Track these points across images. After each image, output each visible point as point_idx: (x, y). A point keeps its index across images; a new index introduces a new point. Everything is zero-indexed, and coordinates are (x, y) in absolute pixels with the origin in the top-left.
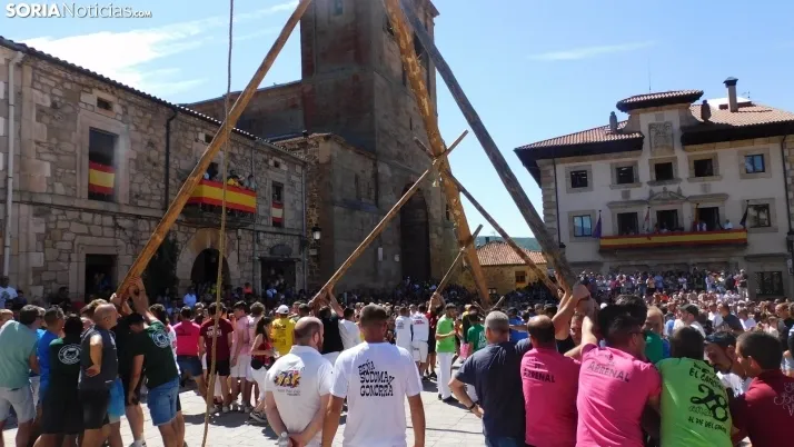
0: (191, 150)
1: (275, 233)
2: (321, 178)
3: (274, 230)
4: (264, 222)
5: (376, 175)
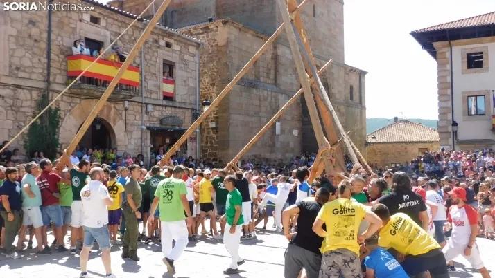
0: (74, 29)
1: (165, 106)
2: (219, 59)
3: (165, 103)
4: (154, 96)
5: (276, 58)
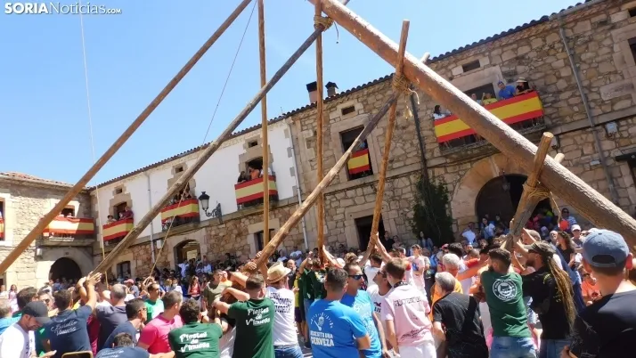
4: (619, 106)
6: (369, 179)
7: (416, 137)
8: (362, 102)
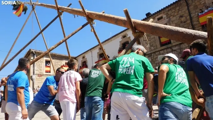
6: (170, 46)
7: (191, 25)
8: (166, 15)
